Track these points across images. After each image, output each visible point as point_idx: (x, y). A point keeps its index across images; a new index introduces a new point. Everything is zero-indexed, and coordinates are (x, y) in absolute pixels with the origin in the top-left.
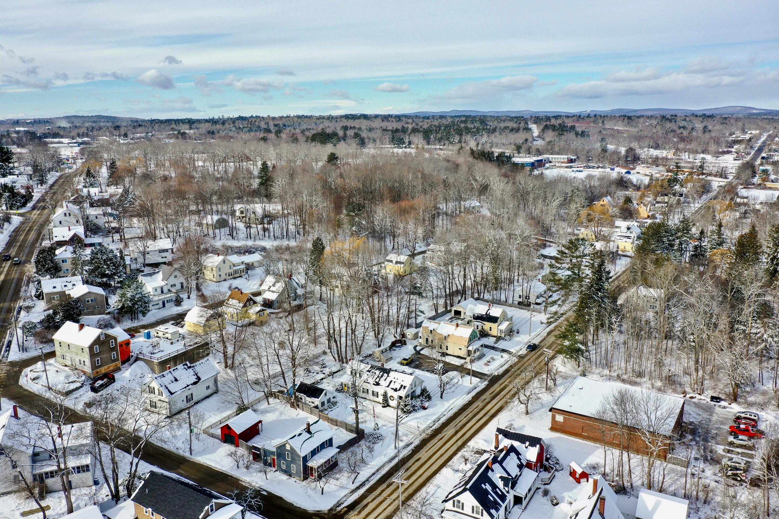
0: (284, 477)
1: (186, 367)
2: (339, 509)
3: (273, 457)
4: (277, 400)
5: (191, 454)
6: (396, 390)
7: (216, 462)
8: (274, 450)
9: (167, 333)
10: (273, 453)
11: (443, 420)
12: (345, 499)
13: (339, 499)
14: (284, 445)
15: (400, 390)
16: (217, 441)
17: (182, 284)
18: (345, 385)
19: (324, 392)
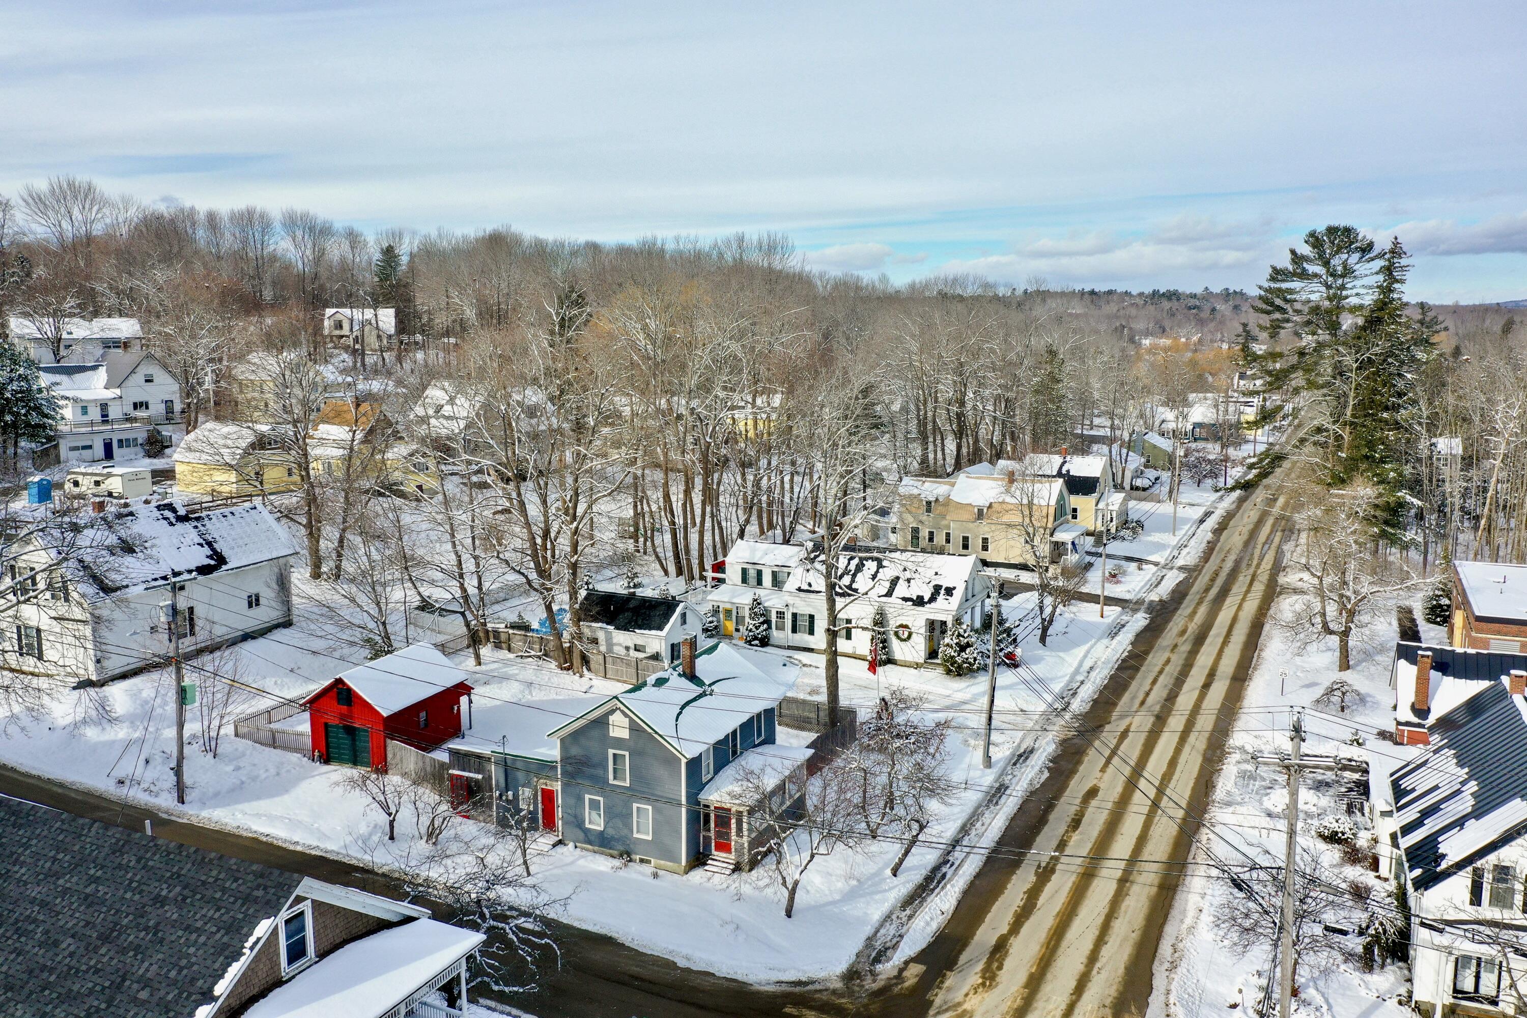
0: (602, 864)
1: (167, 513)
2: (887, 969)
3: (542, 784)
4: (504, 654)
5: (181, 800)
6: (919, 602)
7: (294, 824)
8: (552, 752)
9: (109, 475)
10: (544, 767)
11: (1087, 692)
12: (890, 930)
13: (868, 930)
14: (601, 723)
15: (933, 599)
16: (295, 757)
17: (169, 404)
18: (728, 612)
19: (679, 610)
